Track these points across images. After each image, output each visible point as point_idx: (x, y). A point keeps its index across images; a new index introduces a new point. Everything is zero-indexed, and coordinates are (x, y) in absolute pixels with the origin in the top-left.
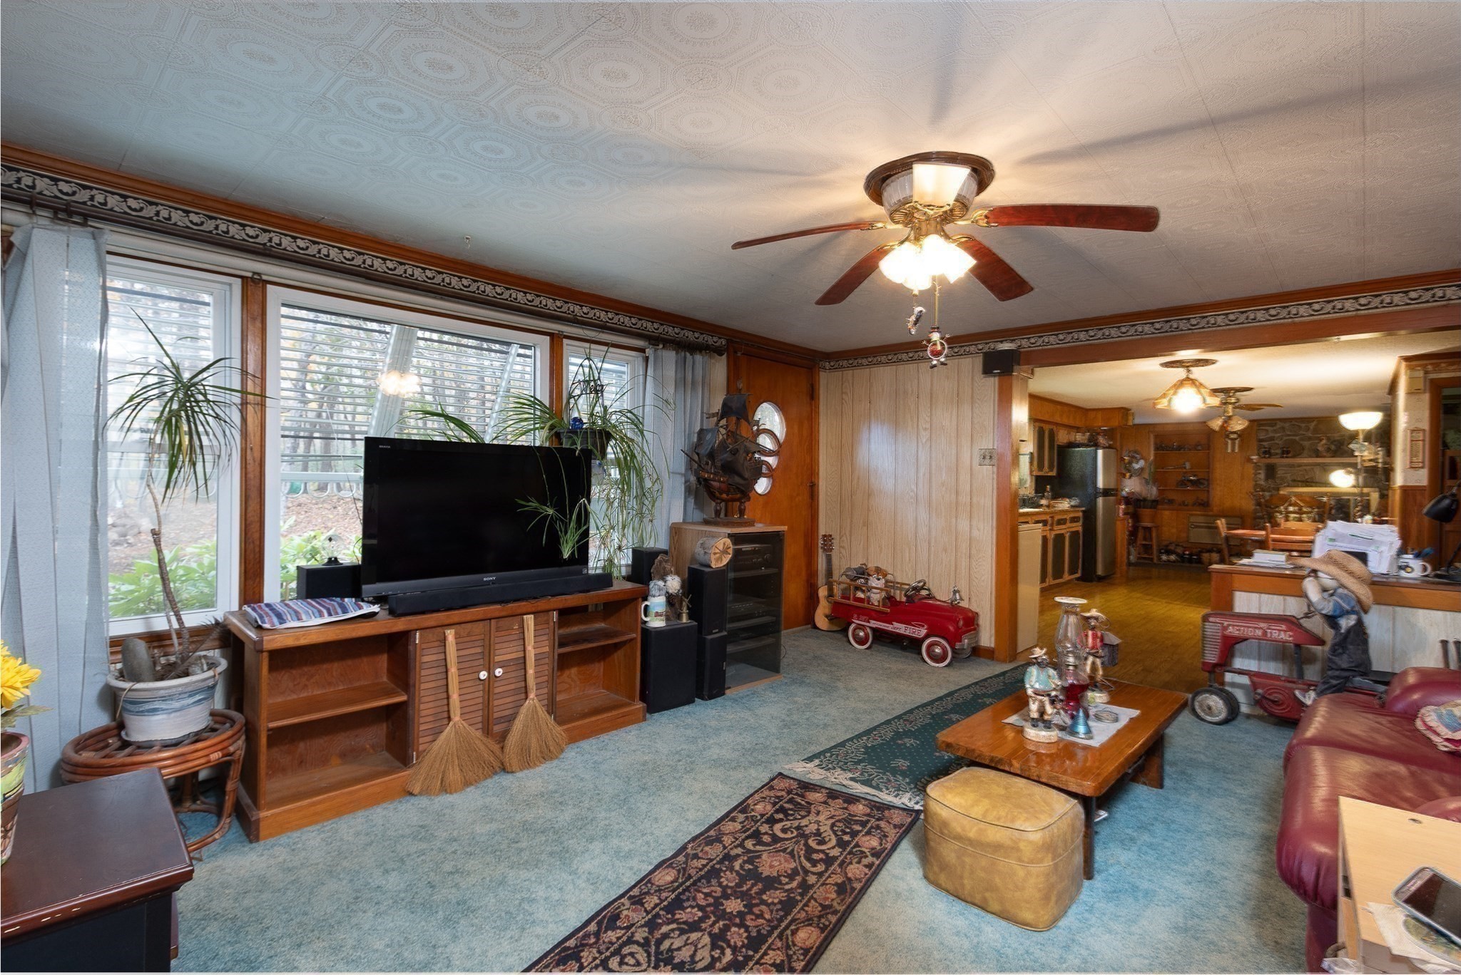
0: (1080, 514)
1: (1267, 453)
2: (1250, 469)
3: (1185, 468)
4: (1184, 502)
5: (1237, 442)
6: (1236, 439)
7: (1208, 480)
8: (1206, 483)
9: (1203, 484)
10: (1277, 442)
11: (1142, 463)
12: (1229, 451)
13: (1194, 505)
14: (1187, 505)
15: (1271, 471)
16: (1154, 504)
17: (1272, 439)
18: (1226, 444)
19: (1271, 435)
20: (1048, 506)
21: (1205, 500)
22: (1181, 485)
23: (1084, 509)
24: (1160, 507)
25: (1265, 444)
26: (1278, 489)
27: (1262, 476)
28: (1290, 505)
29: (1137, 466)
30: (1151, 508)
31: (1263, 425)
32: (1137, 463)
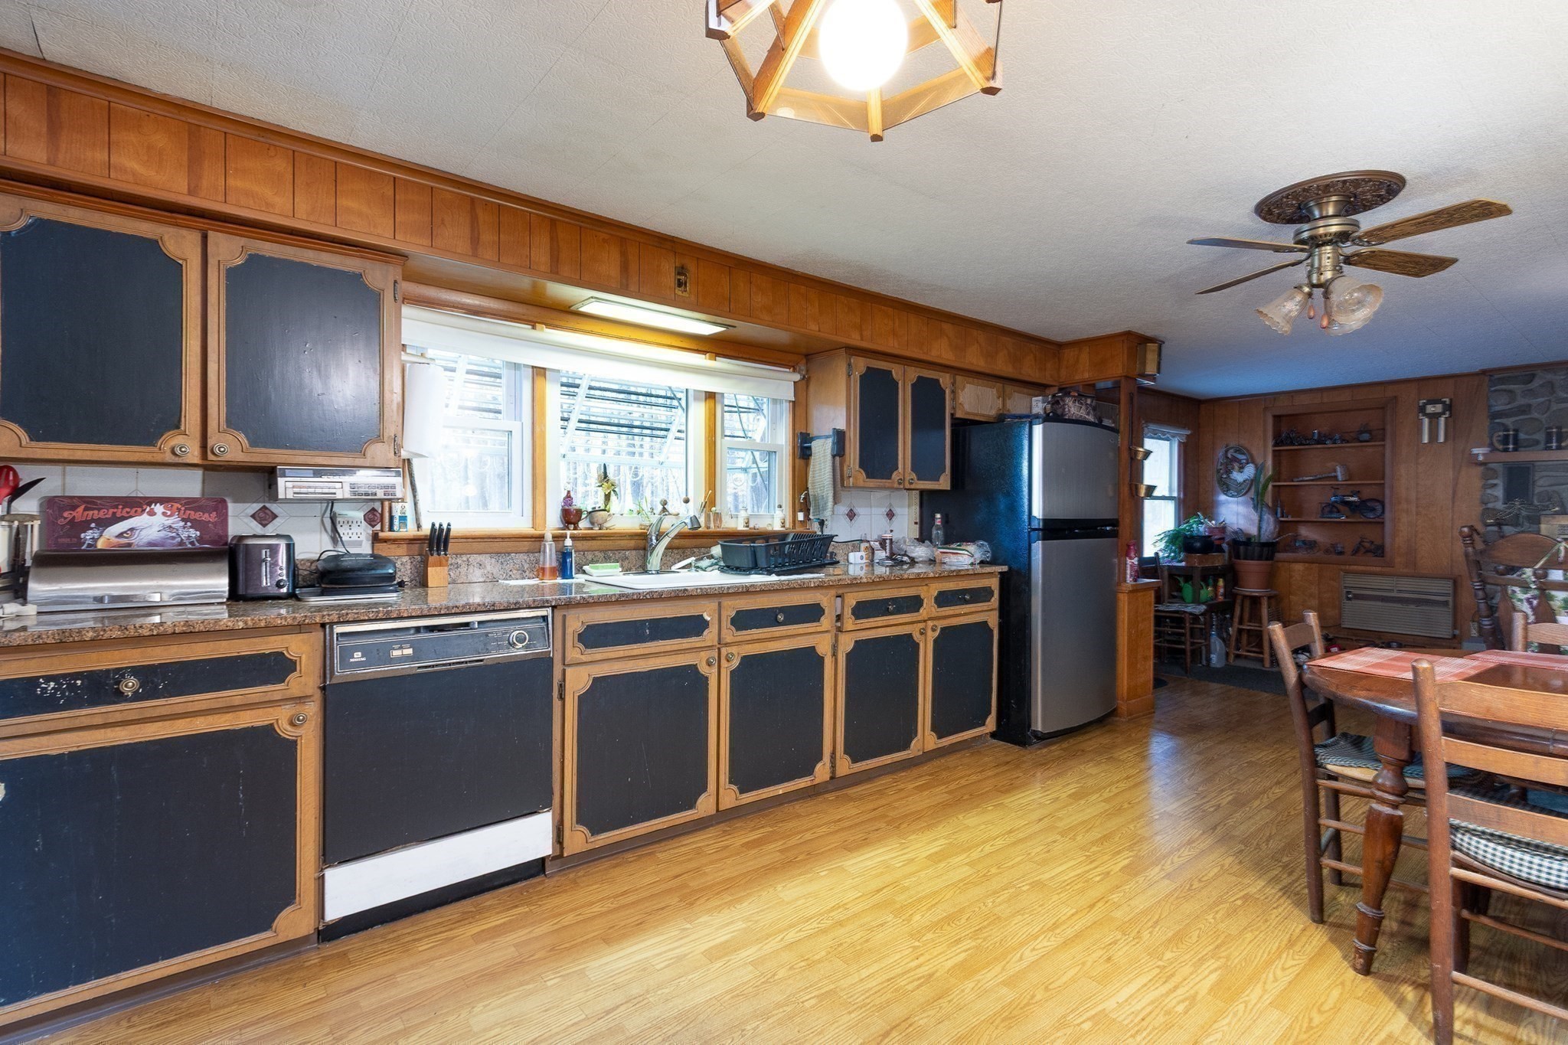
0: (994, 583)
1: (1512, 441)
2: (1473, 478)
3: (1336, 477)
4: (1334, 546)
5: (1442, 420)
6: (1439, 415)
7: (1383, 504)
8: (1379, 507)
9: (1373, 510)
10: (1535, 415)
11: (1250, 471)
12: (1426, 440)
13: (1356, 552)
14: (1341, 553)
15: (1519, 480)
16: (1267, 550)
17: (1525, 410)
18: (1420, 424)
19: (1521, 401)
20: (932, 561)
21: (1378, 542)
22: (1331, 512)
23: (1005, 568)
24: (1279, 556)
25: (1509, 422)
26: (1536, 521)
27: (1499, 492)
28: (1554, 564)
29: (1238, 477)
30: (1260, 558)
31: (1502, 381)
32: (1241, 469)
